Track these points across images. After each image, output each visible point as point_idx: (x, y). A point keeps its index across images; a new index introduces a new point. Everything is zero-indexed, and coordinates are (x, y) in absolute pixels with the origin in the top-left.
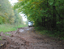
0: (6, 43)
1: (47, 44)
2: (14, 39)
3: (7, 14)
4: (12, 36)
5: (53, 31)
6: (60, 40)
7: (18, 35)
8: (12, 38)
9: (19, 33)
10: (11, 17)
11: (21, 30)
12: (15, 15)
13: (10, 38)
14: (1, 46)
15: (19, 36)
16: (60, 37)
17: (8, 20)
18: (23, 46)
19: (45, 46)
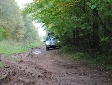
0: (11, 74)
1: (84, 77)
2: (25, 67)
3: (11, 24)
4: (21, 61)
5: (92, 53)
6: (106, 70)
7: (31, 60)
8: (20, 65)
9: (33, 56)
10: (18, 28)
11: (36, 50)
12: (26, 25)
13: (18, 64)
14: (3, 79)
15: (34, 62)
16: (106, 64)
17: (13, 34)
18: (41, 80)
19: (80, 80)
